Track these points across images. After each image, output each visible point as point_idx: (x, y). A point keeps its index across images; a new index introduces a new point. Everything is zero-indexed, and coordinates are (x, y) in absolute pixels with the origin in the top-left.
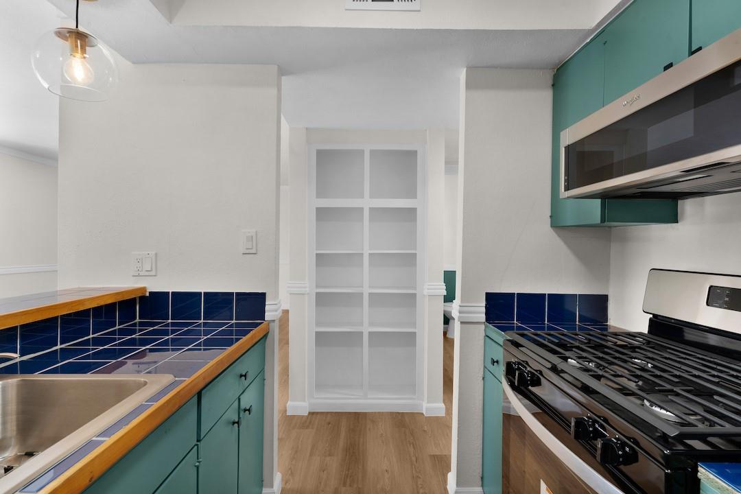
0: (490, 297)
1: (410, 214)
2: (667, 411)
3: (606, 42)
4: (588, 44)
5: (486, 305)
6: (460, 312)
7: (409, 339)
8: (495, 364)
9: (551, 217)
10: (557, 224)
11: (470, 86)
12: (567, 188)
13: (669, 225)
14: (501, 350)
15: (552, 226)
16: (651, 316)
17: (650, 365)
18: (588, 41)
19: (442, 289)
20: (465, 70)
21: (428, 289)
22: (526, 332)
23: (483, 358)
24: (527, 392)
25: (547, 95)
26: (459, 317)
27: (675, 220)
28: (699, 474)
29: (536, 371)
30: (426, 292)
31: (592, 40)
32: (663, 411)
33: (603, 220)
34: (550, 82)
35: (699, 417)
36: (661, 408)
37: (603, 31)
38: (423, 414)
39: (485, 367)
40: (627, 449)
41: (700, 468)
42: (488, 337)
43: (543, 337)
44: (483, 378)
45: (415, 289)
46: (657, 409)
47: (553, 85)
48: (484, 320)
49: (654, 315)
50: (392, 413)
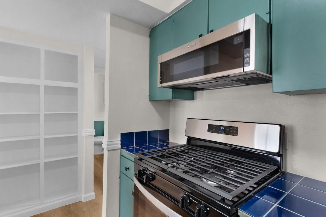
0: (123, 135)
1: (73, 91)
2: (213, 182)
3: (174, 21)
4: (165, 20)
5: (121, 140)
6: (108, 145)
7: (73, 162)
8: (128, 170)
9: (149, 96)
10: (152, 99)
11: (112, 24)
12: (161, 83)
13: (192, 101)
14: (133, 163)
15: (150, 100)
16: (187, 137)
17: (193, 159)
18: (166, 19)
19: (93, 132)
20: (110, 14)
21: (85, 133)
22: (144, 152)
23: (119, 167)
24: (150, 185)
25: (147, 40)
26: (107, 148)
27: (193, 99)
28: (239, 213)
29: (153, 172)
30: (83, 134)
31: (167, 19)
32: (212, 183)
33: (173, 98)
34: (148, 34)
35: (223, 182)
36: (211, 181)
37: (172, 16)
38: (82, 202)
39: (121, 172)
40: (208, 209)
41: (239, 211)
42: (122, 156)
43: (152, 153)
44: (120, 177)
45: (76, 132)
46: (209, 182)
47: (150, 36)
48: (120, 147)
49: (188, 137)
50: (61, 208)
